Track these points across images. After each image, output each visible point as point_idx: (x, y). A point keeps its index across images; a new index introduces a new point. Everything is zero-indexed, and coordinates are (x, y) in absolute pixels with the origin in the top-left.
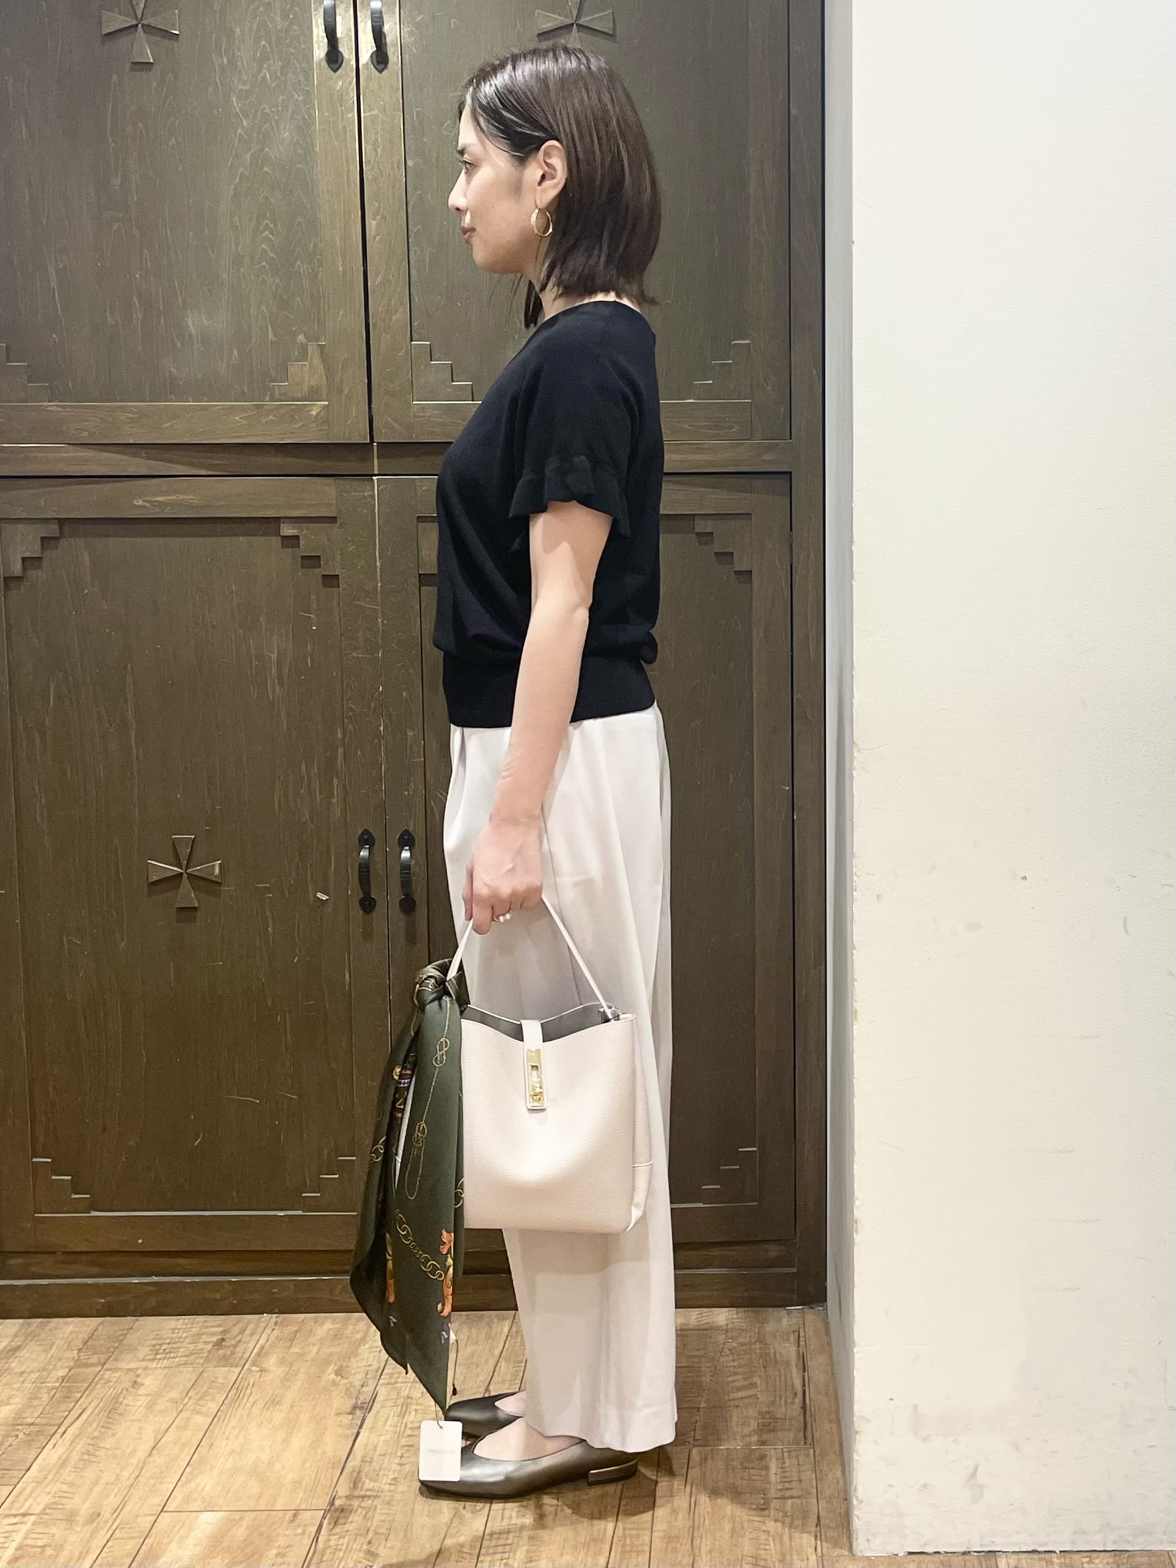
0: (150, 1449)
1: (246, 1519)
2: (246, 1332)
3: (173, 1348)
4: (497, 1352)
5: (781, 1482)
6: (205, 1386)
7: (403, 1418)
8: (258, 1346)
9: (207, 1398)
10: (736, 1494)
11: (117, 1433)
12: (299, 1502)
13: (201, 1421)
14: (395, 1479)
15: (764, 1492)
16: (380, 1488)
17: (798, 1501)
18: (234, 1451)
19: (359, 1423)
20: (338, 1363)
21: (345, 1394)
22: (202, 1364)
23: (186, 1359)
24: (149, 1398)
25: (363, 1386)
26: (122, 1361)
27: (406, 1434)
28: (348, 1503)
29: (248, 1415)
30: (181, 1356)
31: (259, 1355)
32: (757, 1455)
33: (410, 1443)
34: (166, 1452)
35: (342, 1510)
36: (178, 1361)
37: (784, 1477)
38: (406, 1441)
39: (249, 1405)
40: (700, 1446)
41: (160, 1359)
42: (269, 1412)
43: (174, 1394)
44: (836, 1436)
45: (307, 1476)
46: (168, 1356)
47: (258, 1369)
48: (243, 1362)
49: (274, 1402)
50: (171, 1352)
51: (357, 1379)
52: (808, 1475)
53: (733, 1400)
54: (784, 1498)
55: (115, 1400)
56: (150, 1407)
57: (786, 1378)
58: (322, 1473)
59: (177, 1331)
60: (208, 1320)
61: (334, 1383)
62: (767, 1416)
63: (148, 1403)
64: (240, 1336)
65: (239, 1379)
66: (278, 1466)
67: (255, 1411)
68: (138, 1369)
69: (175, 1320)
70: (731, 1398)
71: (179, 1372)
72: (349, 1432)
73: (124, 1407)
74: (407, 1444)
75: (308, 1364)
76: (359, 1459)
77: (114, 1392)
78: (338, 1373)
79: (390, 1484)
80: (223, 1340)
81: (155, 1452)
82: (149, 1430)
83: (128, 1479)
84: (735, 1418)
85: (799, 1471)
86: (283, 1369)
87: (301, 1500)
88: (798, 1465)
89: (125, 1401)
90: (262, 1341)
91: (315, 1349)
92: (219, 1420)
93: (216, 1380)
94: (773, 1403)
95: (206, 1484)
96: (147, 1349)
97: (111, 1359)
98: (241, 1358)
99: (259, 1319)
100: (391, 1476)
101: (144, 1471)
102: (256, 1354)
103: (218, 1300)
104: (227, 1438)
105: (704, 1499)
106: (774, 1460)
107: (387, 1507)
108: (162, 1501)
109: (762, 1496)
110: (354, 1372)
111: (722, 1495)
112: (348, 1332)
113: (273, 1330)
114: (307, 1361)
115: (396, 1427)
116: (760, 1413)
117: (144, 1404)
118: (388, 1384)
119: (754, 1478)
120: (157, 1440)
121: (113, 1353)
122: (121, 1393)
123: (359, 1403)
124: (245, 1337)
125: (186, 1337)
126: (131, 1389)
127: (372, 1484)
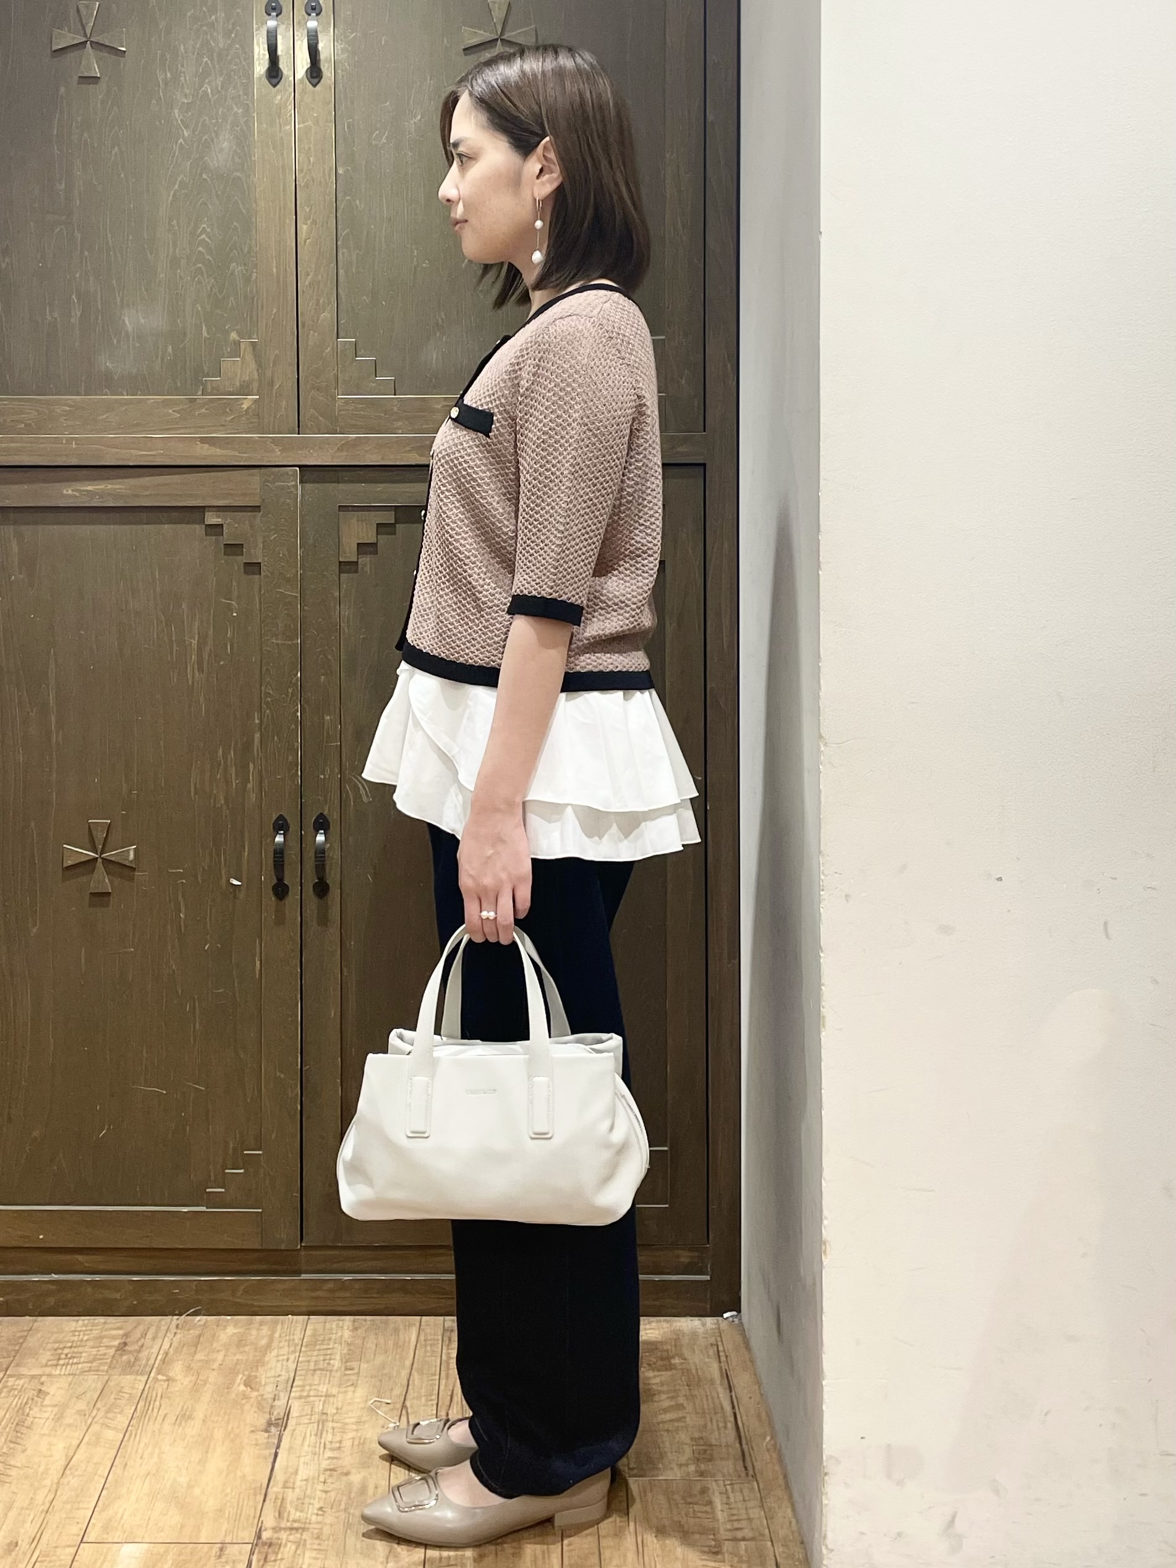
0: (63, 1468)
1: (171, 1554)
2: (147, 1336)
3: (77, 1353)
4: (408, 1363)
5: (728, 1521)
6: (113, 1396)
7: (321, 1438)
8: (161, 1352)
9: (115, 1410)
10: (685, 1535)
11: (26, 1450)
12: (224, 1533)
13: (112, 1436)
14: (321, 1509)
15: (714, 1531)
16: (307, 1518)
17: (752, 1543)
18: (149, 1473)
19: (276, 1443)
20: (246, 1373)
21: (258, 1408)
22: (107, 1371)
23: (89, 1365)
24: (56, 1410)
25: (274, 1400)
26: (24, 1366)
27: (326, 1456)
28: (276, 1535)
29: (160, 1431)
30: (84, 1362)
31: (164, 1363)
32: (698, 1487)
33: (332, 1467)
34: (80, 1472)
35: (270, 1545)
36: (82, 1368)
37: (734, 1515)
38: (329, 1465)
39: (160, 1419)
40: (635, 1476)
41: (63, 1365)
42: (181, 1428)
43: (81, 1405)
44: (777, 1468)
45: (229, 1504)
46: (71, 1361)
47: (164, 1378)
48: (148, 1369)
49: (185, 1417)
50: (74, 1357)
51: (268, 1390)
52: (756, 1513)
53: (663, 1422)
54: (735, 1539)
55: (21, 1411)
56: (59, 1418)
57: (713, 1398)
58: (243, 1502)
59: (77, 1334)
60: (108, 1321)
61: (245, 1396)
62: (702, 1442)
63: (55, 1415)
64: (143, 1340)
65: (146, 1389)
66: (197, 1491)
67: (167, 1427)
68: (41, 1376)
69: (74, 1320)
70: (659, 1420)
71: (83, 1379)
72: (267, 1452)
73: (31, 1419)
74: (329, 1467)
75: (215, 1373)
76: (280, 1485)
77: (19, 1403)
78: (246, 1385)
79: (317, 1515)
80: (125, 1344)
81: (68, 1472)
82: (59, 1449)
83: (44, 1502)
84: (667, 1444)
85: (746, 1509)
86: (190, 1379)
87: (226, 1531)
88: (744, 1500)
89: (31, 1412)
90: (166, 1346)
91: (220, 1357)
92: (131, 1434)
93: (123, 1390)
94: (705, 1426)
95: (125, 1510)
96: (49, 1353)
97: (12, 1365)
98: (146, 1365)
99: (160, 1321)
100: (317, 1506)
101: (58, 1493)
102: (161, 1360)
103: (116, 1299)
104: (141, 1458)
105: (650, 1539)
106: (717, 1494)
107: (316, 1542)
108: (81, 1529)
109: (712, 1537)
110: (263, 1383)
111: (670, 1535)
112: (253, 1337)
113: (175, 1333)
114: (213, 1370)
115: (315, 1447)
116: (692, 1439)
117: (52, 1416)
118: (300, 1397)
119: (699, 1514)
120: (70, 1458)
121: (14, 1357)
122: (26, 1403)
123: (273, 1419)
124: (148, 1340)
125: (87, 1340)
126: (35, 1398)
127: (298, 1514)
